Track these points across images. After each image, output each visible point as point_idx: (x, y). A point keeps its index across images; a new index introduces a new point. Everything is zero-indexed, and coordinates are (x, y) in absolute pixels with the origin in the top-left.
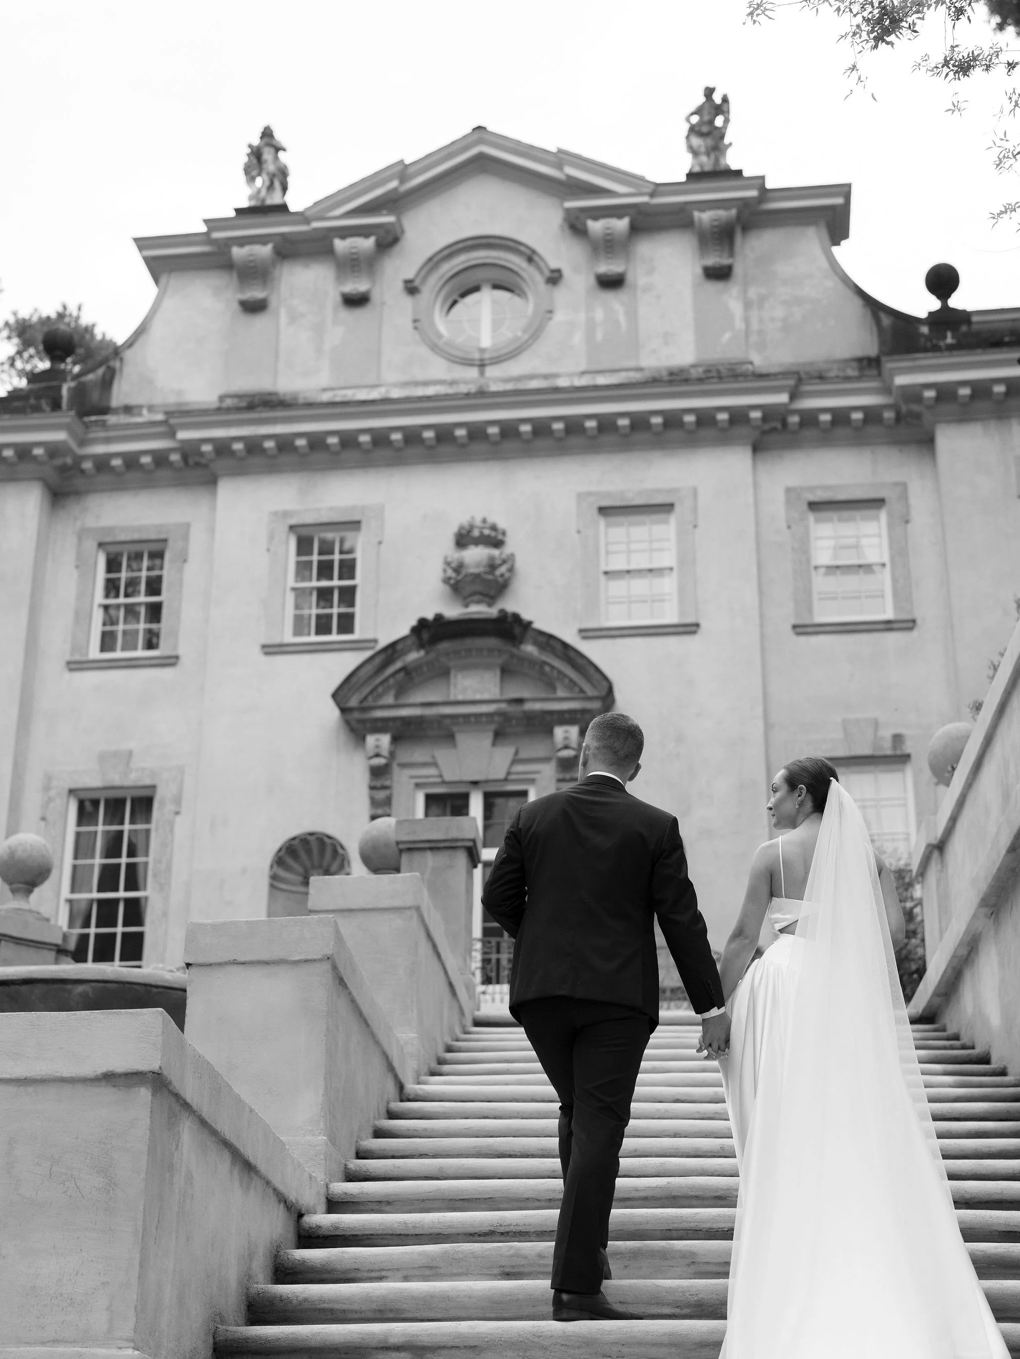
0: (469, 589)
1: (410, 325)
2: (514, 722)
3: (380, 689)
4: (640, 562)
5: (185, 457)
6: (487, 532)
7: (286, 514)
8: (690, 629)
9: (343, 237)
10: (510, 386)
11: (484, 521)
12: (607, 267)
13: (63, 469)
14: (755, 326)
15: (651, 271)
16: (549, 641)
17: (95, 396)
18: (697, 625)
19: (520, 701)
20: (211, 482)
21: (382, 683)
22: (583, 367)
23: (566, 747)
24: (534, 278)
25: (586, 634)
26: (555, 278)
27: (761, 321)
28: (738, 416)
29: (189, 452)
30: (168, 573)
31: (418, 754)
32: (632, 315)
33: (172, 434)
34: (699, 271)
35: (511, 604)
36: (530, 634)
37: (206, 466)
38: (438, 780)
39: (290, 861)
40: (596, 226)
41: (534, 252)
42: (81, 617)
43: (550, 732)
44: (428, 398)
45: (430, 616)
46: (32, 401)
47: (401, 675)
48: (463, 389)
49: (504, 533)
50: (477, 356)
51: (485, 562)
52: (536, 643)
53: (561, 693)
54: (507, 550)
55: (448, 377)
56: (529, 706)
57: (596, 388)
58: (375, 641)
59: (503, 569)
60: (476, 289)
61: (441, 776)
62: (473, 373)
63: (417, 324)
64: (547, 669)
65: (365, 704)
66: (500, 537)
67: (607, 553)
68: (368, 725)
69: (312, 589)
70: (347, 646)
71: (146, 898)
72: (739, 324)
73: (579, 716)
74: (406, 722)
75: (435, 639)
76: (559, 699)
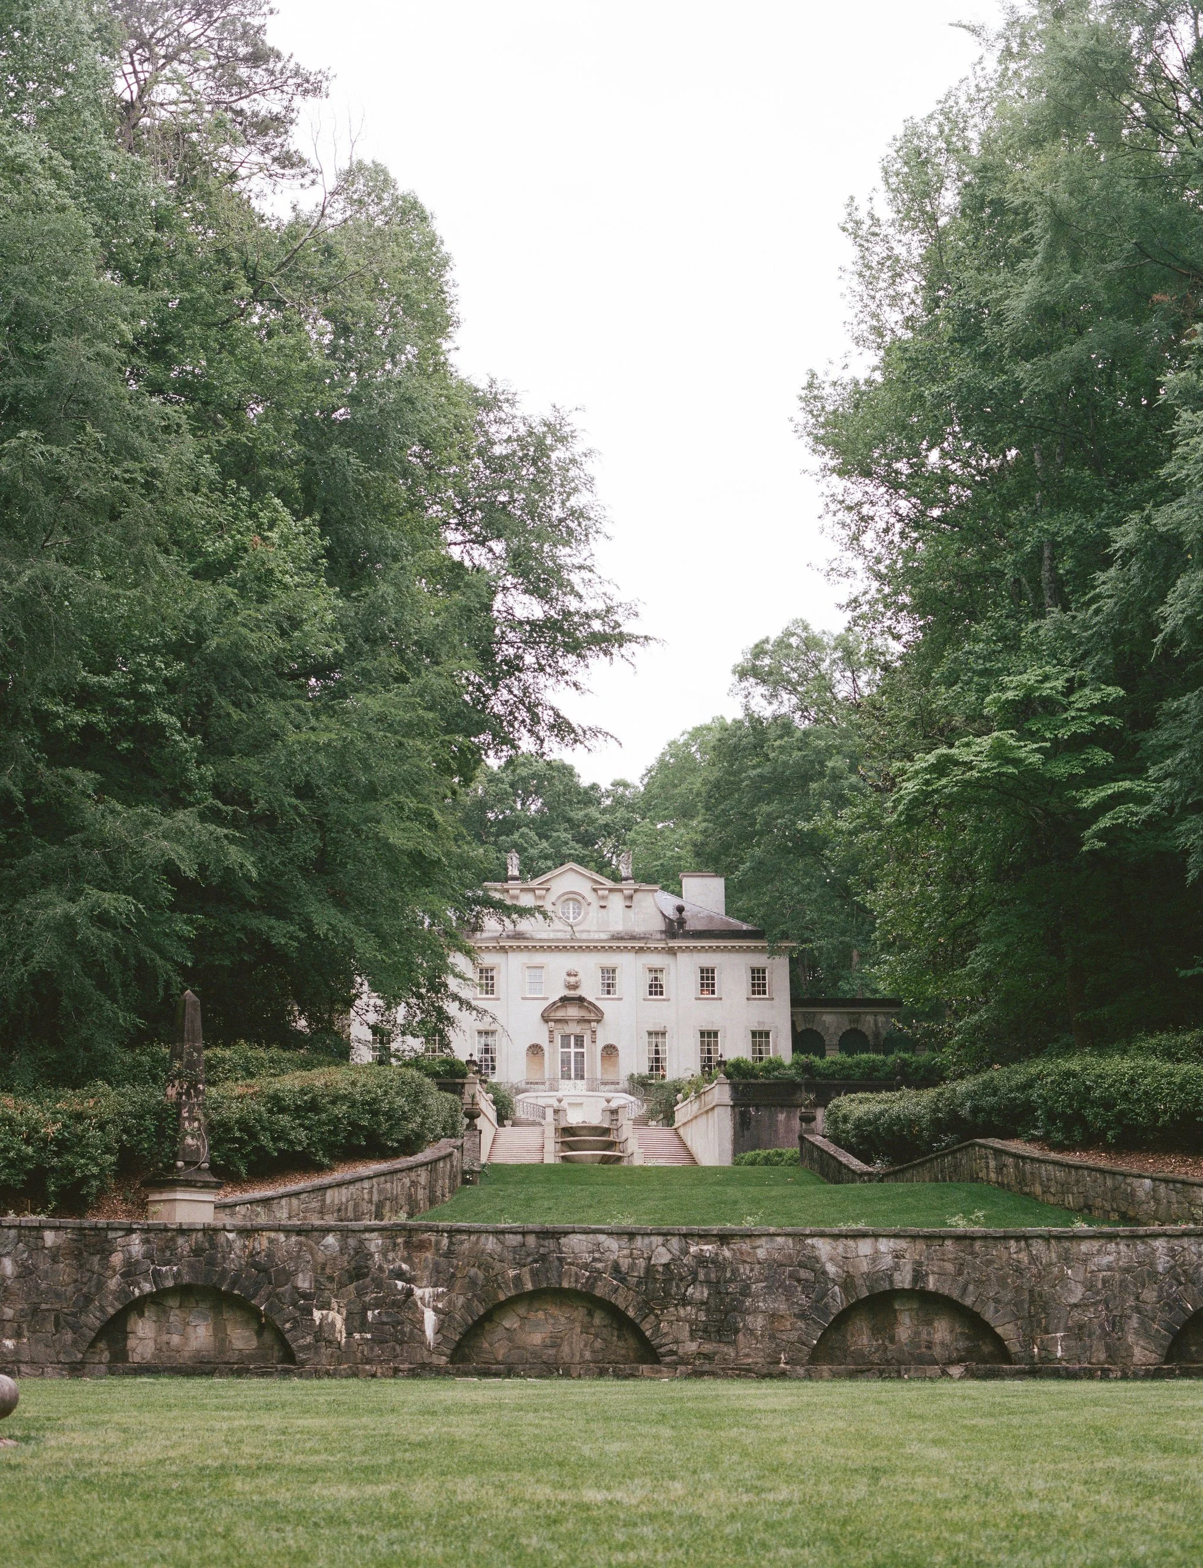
2: (581, 1020)
5: (500, 948)
6: (574, 972)
9: (538, 891)
10: (580, 935)
11: (574, 969)
12: (602, 903)
14: (636, 919)
15: (613, 905)
16: (590, 1003)
18: (622, 998)
19: (583, 1016)
20: (507, 953)
21: (551, 1010)
22: (597, 932)
23: (593, 1027)
25: (597, 1000)
26: (590, 905)
28: (633, 947)
30: (495, 976)
31: (559, 1026)
32: (608, 916)
33: (498, 943)
34: (624, 906)
35: (580, 991)
36: (584, 1000)
37: (506, 950)
39: (530, 1050)
40: (600, 892)
41: (584, 896)
45: (563, 995)
47: (556, 1008)
48: (568, 935)
49: (577, 973)
50: (570, 923)
51: (574, 982)
52: (587, 1003)
54: (579, 977)
55: (563, 929)
57: (601, 939)
58: (550, 1001)
61: (565, 1032)
63: (555, 913)
64: (589, 1009)
65: (548, 1016)
68: (548, 1020)
69: (532, 982)
70: (542, 998)
71: (496, 1056)
72: (632, 921)
73: (595, 1019)
74: (555, 1019)
75: (563, 1001)
76: (592, 1016)
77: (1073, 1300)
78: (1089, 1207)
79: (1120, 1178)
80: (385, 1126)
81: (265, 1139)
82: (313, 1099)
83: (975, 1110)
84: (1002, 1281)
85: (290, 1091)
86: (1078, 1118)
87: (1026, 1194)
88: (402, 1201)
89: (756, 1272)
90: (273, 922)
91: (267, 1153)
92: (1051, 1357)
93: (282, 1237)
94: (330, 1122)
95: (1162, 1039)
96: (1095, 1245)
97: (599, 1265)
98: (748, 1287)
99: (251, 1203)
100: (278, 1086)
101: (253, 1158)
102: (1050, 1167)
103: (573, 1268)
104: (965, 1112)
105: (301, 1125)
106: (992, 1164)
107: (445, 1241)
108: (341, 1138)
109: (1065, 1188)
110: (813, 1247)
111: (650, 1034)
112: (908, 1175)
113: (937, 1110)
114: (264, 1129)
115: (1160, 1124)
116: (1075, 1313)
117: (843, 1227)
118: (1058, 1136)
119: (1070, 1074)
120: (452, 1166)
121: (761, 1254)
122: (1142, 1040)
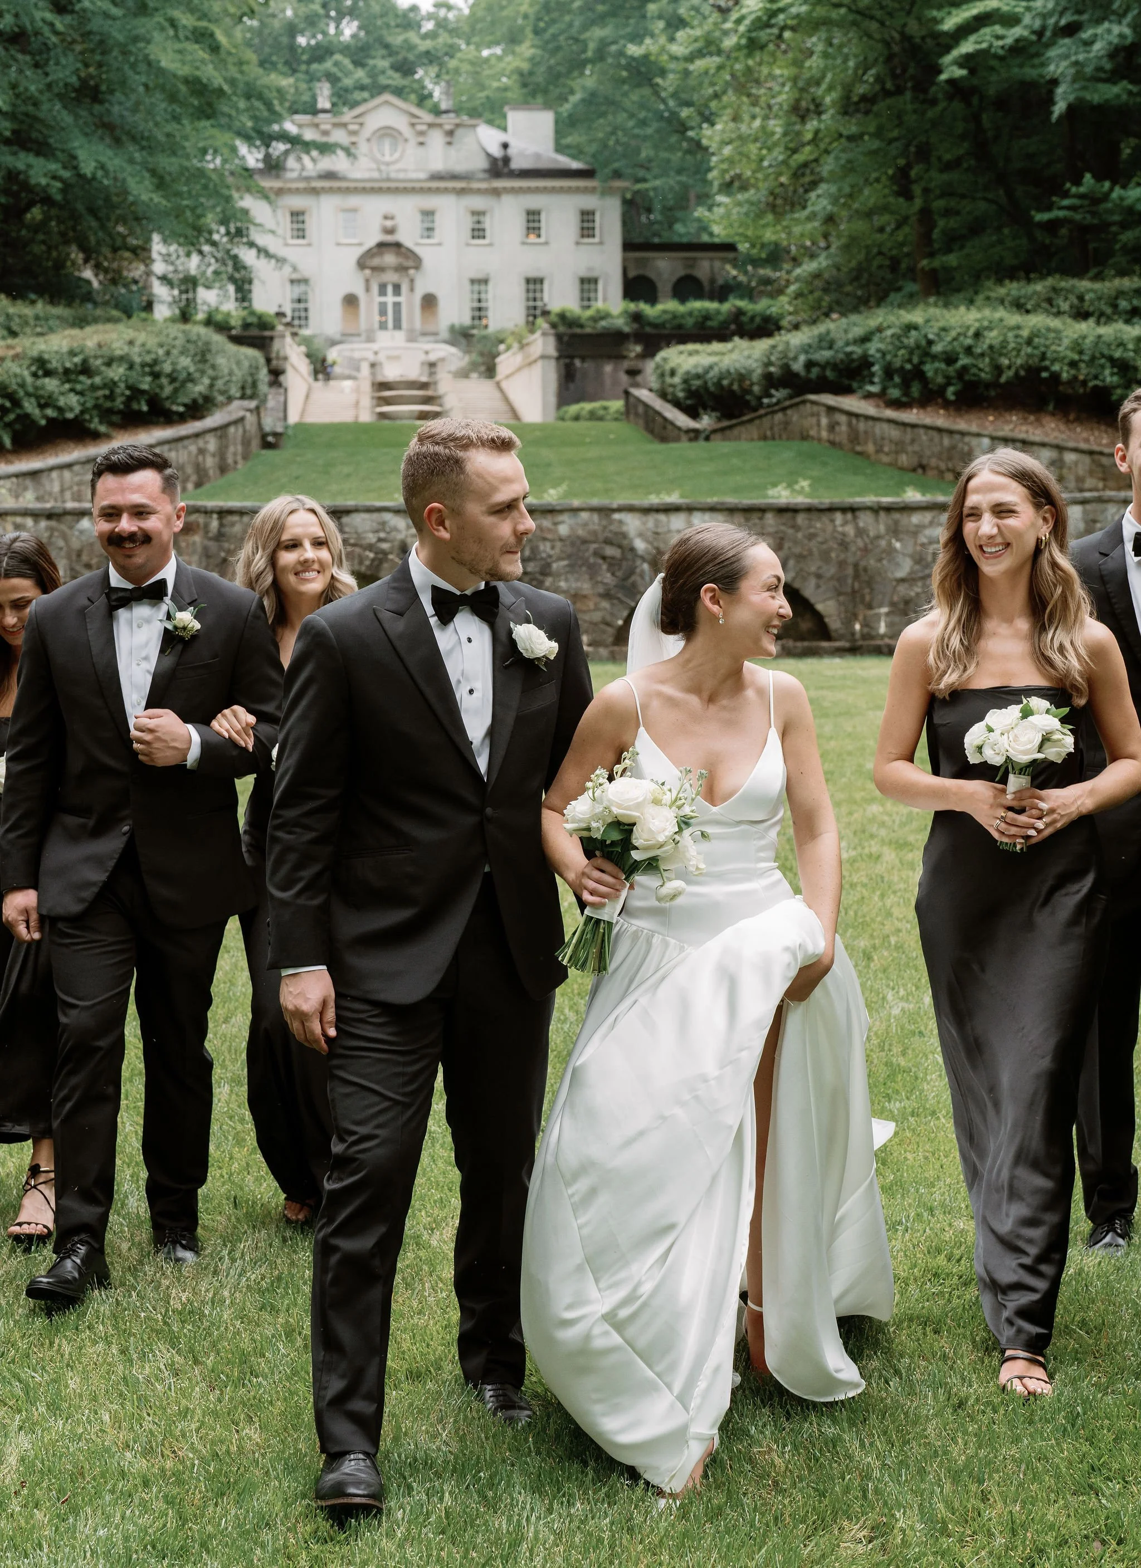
0: (387, 233)
2: (399, 268)
3: (367, 260)
5: (311, 189)
7: (339, 206)
9: (350, 124)
10: (395, 174)
11: (390, 212)
12: (421, 139)
14: (458, 159)
15: (432, 141)
16: (407, 249)
18: (442, 243)
19: (400, 263)
21: (368, 257)
22: (414, 168)
23: (411, 275)
24: (401, 140)
25: (417, 244)
27: (459, 156)
28: (454, 188)
30: (306, 219)
31: (376, 274)
32: (427, 154)
33: (309, 183)
34: (444, 141)
36: (401, 245)
37: (316, 192)
39: (346, 301)
40: (418, 127)
41: (400, 132)
42: (286, 231)
45: (379, 240)
47: (372, 255)
48: (384, 174)
49: (395, 216)
50: (386, 162)
51: (390, 226)
52: (404, 249)
53: (410, 261)
54: (396, 221)
56: (402, 265)
58: (366, 246)
59: (395, 227)
61: (382, 280)
63: (370, 152)
64: (408, 256)
65: (364, 263)
66: (392, 217)
68: (364, 267)
69: (347, 227)
70: (359, 249)
72: (454, 158)
73: (413, 267)
74: (372, 268)
75: (379, 247)
76: (410, 263)
77: (900, 574)
78: (923, 467)
79: (957, 437)
80: (168, 390)
81: (30, 406)
82: (85, 361)
83: (809, 365)
84: (825, 556)
85: (57, 352)
86: (918, 374)
87: (860, 454)
88: (189, 470)
89: (557, 550)
90: (32, 159)
91: (33, 422)
92: (873, 633)
93: (29, 522)
94: (105, 386)
95: (1013, 288)
96: (927, 517)
97: (385, 546)
98: (549, 565)
99: (17, 475)
100: (43, 347)
101: (17, 427)
102: (885, 426)
103: (358, 550)
104: (798, 366)
105: (72, 390)
106: (824, 421)
107: (214, 524)
108: (119, 403)
109: (899, 447)
110: (620, 522)
111: (473, 281)
112: (736, 431)
113: (769, 363)
114: (28, 394)
115: (1003, 379)
116: (902, 589)
117: (654, 500)
118: (895, 393)
119: (910, 327)
120: (245, 431)
121: (563, 530)
122: (990, 289)
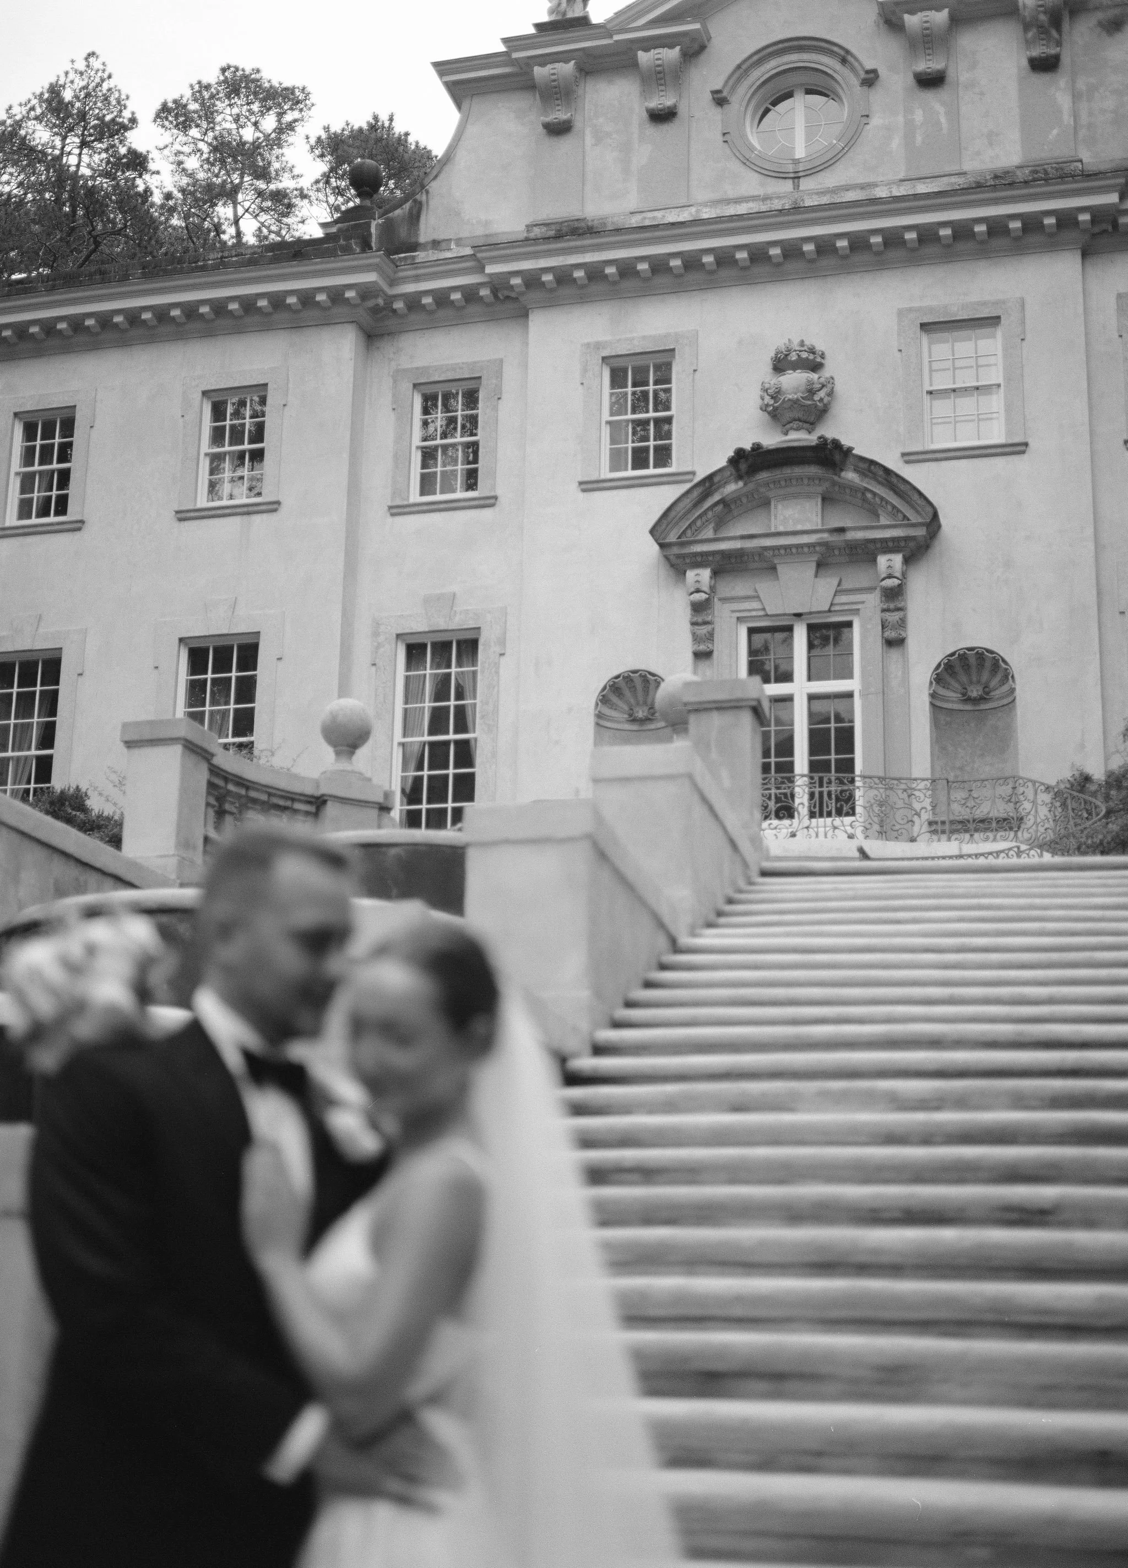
0: (788, 415)
1: (720, 138)
2: (837, 552)
3: (699, 523)
4: (966, 379)
5: (495, 292)
6: (804, 355)
7: (598, 346)
8: (1018, 449)
9: (646, 50)
10: (825, 200)
11: (802, 343)
12: (924, 65)
13: (375, 310)
14: (1084, 119)
15: (973, 66)
17: (403, 232)
18: (1026, 444)
19: (842, 530)
20: (523, 315)
21: (700, 516)
22: (902, 175)
23: (890, 576)
24: (848, 80)
25: (909, 457)
26: (870, 79)
27: (1091, 114)
28: (1066, 220)
29: (499, 286)
30: (482, 411)
31: (739, 587)
32: (954, 115)
33: (481, 269)
34: (1025, 62)
35: (829, 430)
36: (851, 459)
37: (516, 299)
38: (761, 613)
39: (614, 699)
41: (847, 52)
42: (400, 460)
43: (874, 561)
44: (740, 217)
45: (748, 446)
46: (342, 242)
47: (720, 507)
48: (777, 205)
49: (823, 356)
50: (790, 168)
51: (803, 388)
52: (856, 470)
53: (884, 521)
54: (826, 373)
55: (760, 192)
56: (850, 535)
57: (916, 197)
58: (693, 473)
59: (822, 394)
60: (789, 95)
61: (764, 609)
62: (788, 186)
63: (727, 137)
64: (869, 496)
65: (684, 539)
66: (819, 359)
67: (931, 371)
68: (688, 561)
69: (627, 421)
70: (665, 479)
71: (476, 739)
72: (1067, 118)
73: (902, 544)
74: (726, 555)
75: (753, 470)
76: (883, 527)
